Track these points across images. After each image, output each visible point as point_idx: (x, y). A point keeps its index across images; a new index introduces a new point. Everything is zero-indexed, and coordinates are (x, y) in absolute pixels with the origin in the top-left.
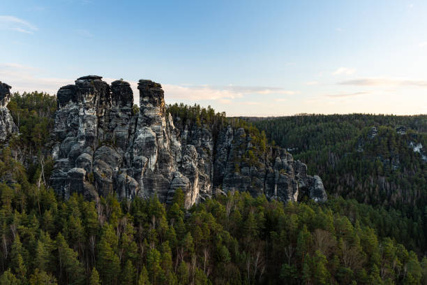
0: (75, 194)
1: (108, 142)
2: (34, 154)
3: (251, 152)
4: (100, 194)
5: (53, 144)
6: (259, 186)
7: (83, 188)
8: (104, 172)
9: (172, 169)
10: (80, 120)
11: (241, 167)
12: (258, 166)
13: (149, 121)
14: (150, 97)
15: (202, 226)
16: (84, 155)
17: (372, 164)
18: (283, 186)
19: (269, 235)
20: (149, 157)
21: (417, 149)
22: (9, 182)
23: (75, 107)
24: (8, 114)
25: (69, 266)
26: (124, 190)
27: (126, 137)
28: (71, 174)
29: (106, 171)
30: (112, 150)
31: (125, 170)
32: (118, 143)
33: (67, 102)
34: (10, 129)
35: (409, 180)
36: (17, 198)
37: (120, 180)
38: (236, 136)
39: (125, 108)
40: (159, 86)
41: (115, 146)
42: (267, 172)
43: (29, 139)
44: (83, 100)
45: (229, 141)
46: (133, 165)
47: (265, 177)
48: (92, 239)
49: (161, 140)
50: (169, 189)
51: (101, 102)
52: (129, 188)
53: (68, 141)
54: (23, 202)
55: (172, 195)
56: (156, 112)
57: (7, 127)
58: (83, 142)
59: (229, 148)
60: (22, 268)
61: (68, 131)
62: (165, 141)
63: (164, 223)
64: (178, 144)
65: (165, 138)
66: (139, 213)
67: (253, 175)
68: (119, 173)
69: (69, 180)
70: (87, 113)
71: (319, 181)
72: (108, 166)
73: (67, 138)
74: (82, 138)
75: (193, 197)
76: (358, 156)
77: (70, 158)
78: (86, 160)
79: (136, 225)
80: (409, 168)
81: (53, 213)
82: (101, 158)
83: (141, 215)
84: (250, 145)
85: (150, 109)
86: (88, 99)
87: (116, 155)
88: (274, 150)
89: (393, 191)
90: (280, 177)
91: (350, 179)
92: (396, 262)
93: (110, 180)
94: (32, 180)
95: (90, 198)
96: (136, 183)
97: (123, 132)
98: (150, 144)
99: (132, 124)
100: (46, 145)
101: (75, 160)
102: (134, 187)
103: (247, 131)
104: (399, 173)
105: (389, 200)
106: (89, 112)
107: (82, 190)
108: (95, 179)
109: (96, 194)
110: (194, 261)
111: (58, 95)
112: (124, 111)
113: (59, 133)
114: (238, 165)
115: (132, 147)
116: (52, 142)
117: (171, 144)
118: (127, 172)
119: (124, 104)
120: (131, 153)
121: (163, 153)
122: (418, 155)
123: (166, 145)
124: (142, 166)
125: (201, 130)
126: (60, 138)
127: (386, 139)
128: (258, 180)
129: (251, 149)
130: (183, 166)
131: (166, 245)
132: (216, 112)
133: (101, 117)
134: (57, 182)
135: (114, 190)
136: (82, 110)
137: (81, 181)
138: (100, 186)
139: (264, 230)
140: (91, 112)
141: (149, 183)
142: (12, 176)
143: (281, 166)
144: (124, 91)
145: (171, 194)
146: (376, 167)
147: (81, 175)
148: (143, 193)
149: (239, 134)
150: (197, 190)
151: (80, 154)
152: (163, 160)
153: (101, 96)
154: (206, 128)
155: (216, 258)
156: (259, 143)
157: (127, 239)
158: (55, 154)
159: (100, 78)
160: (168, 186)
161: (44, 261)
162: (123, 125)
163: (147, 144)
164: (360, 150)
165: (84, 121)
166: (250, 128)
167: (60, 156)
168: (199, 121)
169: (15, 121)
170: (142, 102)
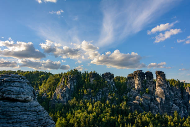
8: (146, 103)
9: (171, 103)
13: (161, 85)
16: (138, 96)
20: (162, 98)
23: (133, 80)
24: (113, 83)
26: (153, 109)
27: (152, 91)
28: (134, 103)
31: (153, 102)
32: (150, 92)
33: (131, 79)
37: (151, 106)
40: (164, 73)
46: (156, 101)
50: (171, 110)
51: (142, 79)
52: (155, 109)
53: (132, 92)
57: (113, 87)
61: (131, 88)
64: (173, 93)
65: (167, 91)
68: (150, 103)
69: (134, 105)
72: (147, 101)
73: (132, 91)
74: (136, 91)
75: (181, 115)
77: (133, 97)
82: (144, 98)
86: (138, 78)
87: (149, 97)
93: (148, 106)
95: (141, 112)
96: (157, 107)
97: (151, 89)
98: (162, 93)
99: (154, 86)
100: (125, 93)
101: (135, 98)
102: (157, 109)
106: (139, 82)
107: (138, 109)
108: (142, 105)
111: (128, 77)
112: (151, 82)
113: (129, 89)
116: (127, 92)
117: (170, 94)
119: (150, 79)
120: (155, 97)
121: (167, 97)
123: (168, 94)
124: (159, 102)
130: (176, 102)
132: (181, 82)
133: (143, 84)
134: (129, 105)
135: (149, 109)
136: (136, 81)
137: (138, 106)
138: (144, 108)
141: (163, 108)
144: (150, 75)
145: (172, 113)
148: (160, 111)
150: (182, 112)
151: (136, 96)
152: (167, 100)
153: (142, 77)
158: (128, 96)
159: (141, 71)
162: (151, 86)
163: (160, 93)
167: (130, 97)
169: (115, 85)
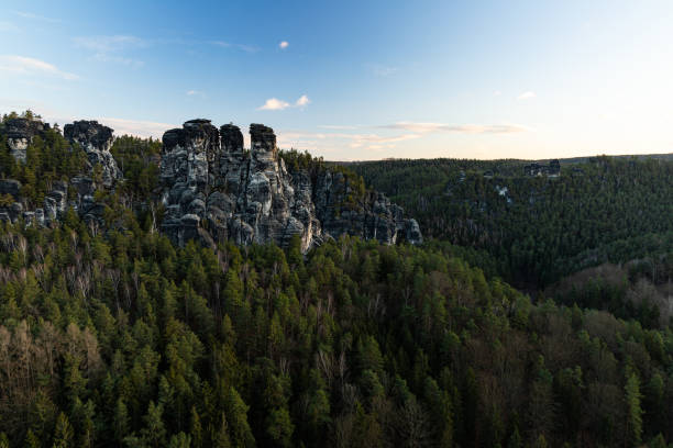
0: (191, 241)
1: (219, 187)
2: (143, 200)
3: (351, 197)
4: (216, 240)
5: (162, 190)
6: (359, 229)
7: (198, 235)
8: (219, 218)
9: (286, 214)
10: (190, 165)
11: (341, 212)
12: (358, 211)
13: (262, 167)
14: (263, 141)
15: (323, 270)
16: (196, 201)
17: (460, 207)
18: (382, 229)
19: (386, 278)
20: (263, 202)
21: (502, 193)
22: (120, 229)
23: (183, 152)
24: (111, 159)
25: (199, 313)
26: (239, 236)
27: (239, 182)
28: (185, 221)
29: (220, 217)
30: (225, 196)
31: (239, 215)
32: (230, 188)
33: (174, 146)
34: (115, 175)
35: (495, 221)
36: (132, 246)
37: (235, 226)
38: (335, 181)
39: (235, 153)
40: (271, 131)
41: (228, 192)
42: (367, 216)
43: (136, 184)
44: (191, 144)
45: (328, 186)
46: (247, 211)
47: (365, 221)
48: (217, 286)
49: (275, 185)
50: (285, 234)
51: (211, 147)
52: (244, 233)
53: (178, 186)
54: (138, 250)
55: (288, 240)
56: (269, 157)
57: (112, 173)
58: (194, 188)
59: (328, 192)
60: (152, 316)
61: (176, 177)
62: (278, 187)
63: (285, 268)
64: (291, 189)
65: (278, 183)
66: (259, 259)
67: (353, 219)
68: (234, 219)
69: (182, 227)
70: (197, 158)
71: (416, 224)
72: (222, 212)
73: (177, 184)
74: (193, 184)
75: (307, 242)
76: (446, 199)
77: (182, 204)
78: (199, 207)
79: (258, 271)
80: (495, 211)
81: (173, 261)
82: (213, 204)
83: (262, 260)
84: (349, 190)
85: (263, 154)
86: (198, 144)
87: (229, 200)
88: (372, 195)
89: (480, 233)
90: (379, 221)
91: (440, 222)
92: (505, 299)
93: (225, 227)
94: (144, 227)
95: (206, 245)
96: (251, 229)
97: (236, 177)
98: (264, 189)
99: (243, 170)
100: (155, 191)
101: (188, 206)
102: (250, 233)
103: (345, 176)
104: (486, 215)
105: (477, 241)
106: (199, 156)
107: (197, 237)
108: (209, 225)
109: (211, 240)
110: (319, 304)
111: (164, 139)
112: (235, 156)
113: (167, 178)
114: (338, 209)
115: (245, 193)
116: (160, 188)
117: (284, 190)
118: (242, 218)
119: (235, 149)
120: (245, 199)
121: (277, 198)
122: (503, 198)
123: (280, 190)
124: (256, 212)
125: (300, 175)
126: (169, 183)
127: (474, 183)
128: (358, 224)
129: (350, 193)
130: (297, 211)
131: (291, 289)
132: (313, 157)
133: (212, 162)
134: (169, 229)
135: (229, 236)
136: (191, 155)
137: (196, 228)
138: (215, 232)
139: (379, 273)
140: (201, 157)
141: (265, 229)
142: (122, 223)
143: (380, 211)
144: (234, 135)
145: (286, 240)
146: (464, 209)
147: (195, 222)
148: (258, 238)
149: (337, 179)
150: (310, 235)
151: (192, 200)
152: (277, 206)
153: (211, 141)
154: (305, 173)
155: (339, 301)
156: (358, 188)
157: (252, 284)
158: (164, 200)
159: (209, 121)
160: (283, 231)
161: (173, 309)
162: (235, 170)
163: (261, 189)
164: (449, 193)
165: (194, 166)
166: (348, 173)
167: (171, 203)
168: (297, 166)
169: (119, 166)
170: (254, 146)
